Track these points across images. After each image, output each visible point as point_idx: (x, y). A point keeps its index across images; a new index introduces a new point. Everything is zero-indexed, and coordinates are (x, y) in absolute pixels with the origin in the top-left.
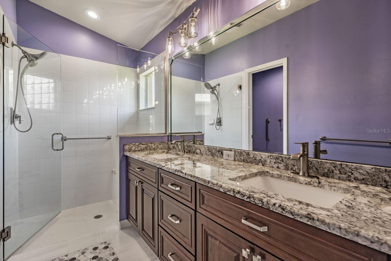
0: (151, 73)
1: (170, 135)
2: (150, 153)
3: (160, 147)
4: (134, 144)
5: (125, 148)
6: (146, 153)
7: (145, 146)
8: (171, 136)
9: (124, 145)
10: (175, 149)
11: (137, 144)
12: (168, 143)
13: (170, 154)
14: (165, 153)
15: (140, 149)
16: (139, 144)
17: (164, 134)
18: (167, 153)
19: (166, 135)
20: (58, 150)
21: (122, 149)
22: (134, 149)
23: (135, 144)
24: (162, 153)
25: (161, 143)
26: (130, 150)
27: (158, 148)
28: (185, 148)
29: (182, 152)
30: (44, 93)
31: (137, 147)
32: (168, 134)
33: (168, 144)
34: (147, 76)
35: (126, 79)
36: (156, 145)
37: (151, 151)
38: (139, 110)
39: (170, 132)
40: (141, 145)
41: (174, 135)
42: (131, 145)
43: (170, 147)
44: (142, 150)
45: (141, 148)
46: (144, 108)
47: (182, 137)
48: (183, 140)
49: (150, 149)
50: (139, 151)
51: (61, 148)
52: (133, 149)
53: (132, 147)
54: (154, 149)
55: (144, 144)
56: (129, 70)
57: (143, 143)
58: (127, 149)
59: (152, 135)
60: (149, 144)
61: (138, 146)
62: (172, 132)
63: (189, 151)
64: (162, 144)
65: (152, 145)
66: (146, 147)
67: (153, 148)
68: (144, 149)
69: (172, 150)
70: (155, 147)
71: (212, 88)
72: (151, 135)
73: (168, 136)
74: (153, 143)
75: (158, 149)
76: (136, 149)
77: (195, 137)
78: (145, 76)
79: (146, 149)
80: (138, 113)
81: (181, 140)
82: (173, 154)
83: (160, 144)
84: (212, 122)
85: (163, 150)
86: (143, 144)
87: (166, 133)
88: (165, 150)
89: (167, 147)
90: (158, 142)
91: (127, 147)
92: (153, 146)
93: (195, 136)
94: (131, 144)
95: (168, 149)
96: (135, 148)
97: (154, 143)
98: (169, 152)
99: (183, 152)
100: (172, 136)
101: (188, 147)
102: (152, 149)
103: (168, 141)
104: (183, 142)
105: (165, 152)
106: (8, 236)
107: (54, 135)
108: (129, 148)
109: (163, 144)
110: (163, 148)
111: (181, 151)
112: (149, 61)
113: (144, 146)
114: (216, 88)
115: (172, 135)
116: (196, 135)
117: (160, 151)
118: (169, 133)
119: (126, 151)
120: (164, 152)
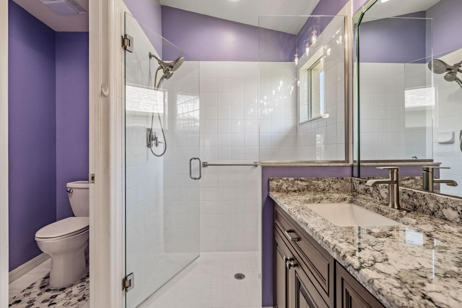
0: (318, 61)
1: (356, 164)
2: (314, 200)
3: (335, 186)
4: (285, 179)
5: (270, 185)
6: (308, 199)
7: (306, 184)
8: (359, 166)
9: (269, 179)
10: (369, 195)
11: (291, 180)
12: (351, 179)
13: (358, 205)
14: (347, 201)
15: (296, 188)
16: (295, 180)
17: (343, 162)
18: (351, 202)
19: (347, 164)
20: (195, 179)
21: (266, 188)
22: (285, 189)
23: (287, 179)
24: (339, 202)
25: (336, 180)
26: (279, 190)
27: (331, 189)
28: (401, 197)
29: (393, 206)
30: (190, 112)
31: (291, 185)
32: (351, 163)
33: (352, 182)
34: (311, 70)
35: (281, 82)
36: (327, 183)
37: (318, 196)
38: (299, 123)
39: (356, 158)
40: (299, 182)
41: (365, 164)
42: (281, 181)
43: (356, 188)
44: (300, 191)
45: (299, 187)
46: (306, 120)
47: (392, 173)
48: (395, 179)
49: (316, 190)
50: (295, 191)
51: (198, 177)
52: (284, 187)
53: (283, 184)
54: (324, 190)
55: (304, 181)
56: (283, 67)
57: (303, 179)
58: (275, 186)
59: (320, 165)
60: (314, 181)
61: (293, 182)
62: (361, 159)
63: (415, 208)
64: (339, 182)
65: (320, 182)
66: (307, 186)
67: (321, 187)
68: (304, 190)
69: (363, 196)
70: (326, 186)
71: (448, 69)
72: (316, 165)
73: (352, 167)
74: (321, 180)
75: (331, 191)
76: (290, 188)
77: (430, 174)
78: (308, 70)
79: (307, 189)
80: (297, 128)
81: (390, 179)
82: (367, 209)
83: (336, 182)
84: (449, 139)
85: (342, 194)
86: (301, 180)
87: (347, 161)
88: (346, 196)
89: (350, 189)
90: (331, 176)
91: (273, 184)
92: (322, 184)
93: (430, 170)
94: (281, 179)
95: (352, 192)
96: (287, 186)
97: (323, 180)
98: (355, 202)
99: (396, 207)
100: (361, 169)
101: (409, 195)
102: (319, 190)
103: (352, 176)
104: (395, 185)
105: (348, 199)
106: (130, 286)
107: (193, 160)
108: (277, 185)
109: (342, 181)
110: (341, 189)
111: (390, 206)
112: (313, 37)
113: (304, 184)
114: (460, 67)
115: (361, 164)
116: (433, 169)
117: (336, 196)
118: (355, 162)
119: (272, 191)
120: (345, 199)
